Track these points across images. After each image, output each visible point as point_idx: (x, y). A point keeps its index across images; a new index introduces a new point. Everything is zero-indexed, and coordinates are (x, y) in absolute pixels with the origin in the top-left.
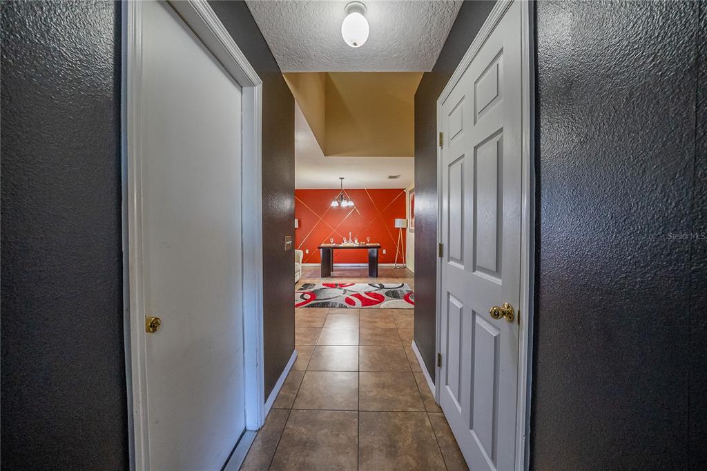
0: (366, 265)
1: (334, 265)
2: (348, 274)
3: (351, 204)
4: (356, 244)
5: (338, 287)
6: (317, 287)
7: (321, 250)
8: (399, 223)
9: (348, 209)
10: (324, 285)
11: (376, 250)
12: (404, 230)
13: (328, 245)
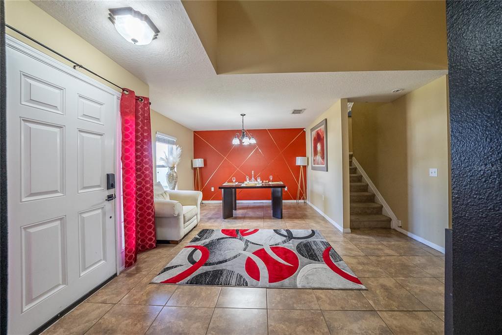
0: (269, 202)
1: (237, 202)
2: (251, 213)
3: (253, 141)
4: (259, 183)
5: (239, 235)
6: (214, 237)
7: (223, 190)
8: (300, 161)
9: (251, 147)
10: (223, 231)
11: (280, 189)
12: (305, 167)
13: (230, 184)
